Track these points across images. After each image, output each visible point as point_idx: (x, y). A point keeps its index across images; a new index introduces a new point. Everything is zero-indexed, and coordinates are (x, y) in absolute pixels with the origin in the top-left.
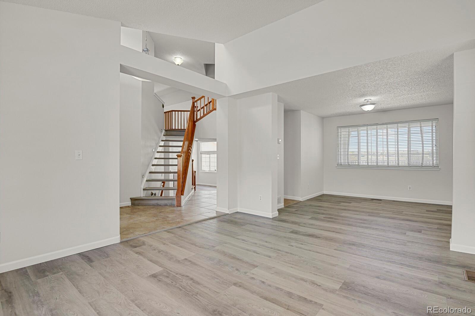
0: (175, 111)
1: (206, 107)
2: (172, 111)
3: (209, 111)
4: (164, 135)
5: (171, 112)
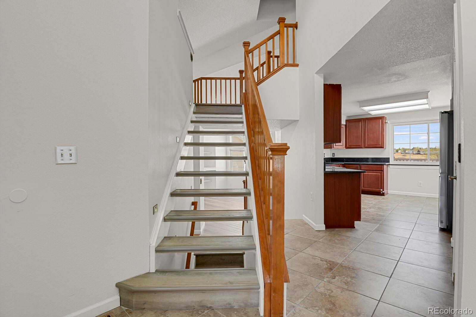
0: (206, 79)
1: (262, 67)
2: (201, 79)
3: (261, 78)
4: (194, 113)
5: (200, 81)
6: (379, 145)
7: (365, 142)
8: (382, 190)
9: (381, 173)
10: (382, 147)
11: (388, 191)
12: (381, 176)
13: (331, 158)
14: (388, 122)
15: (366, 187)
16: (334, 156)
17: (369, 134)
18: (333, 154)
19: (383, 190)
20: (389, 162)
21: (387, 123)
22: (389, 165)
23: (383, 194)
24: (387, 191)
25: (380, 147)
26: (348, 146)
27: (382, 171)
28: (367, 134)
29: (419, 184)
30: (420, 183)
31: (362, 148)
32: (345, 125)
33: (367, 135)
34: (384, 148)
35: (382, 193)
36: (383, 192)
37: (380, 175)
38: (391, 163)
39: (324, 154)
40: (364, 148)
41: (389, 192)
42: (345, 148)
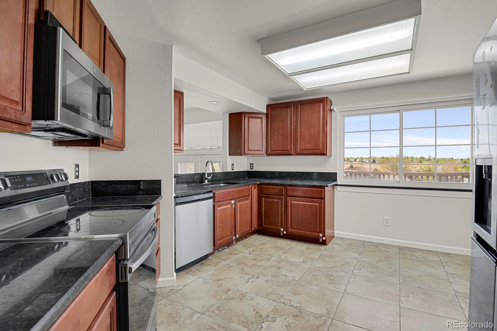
6: (318, 149)
7: (296, 145)
8: (321, 235)
9: (320, 203)
10: (324, 154)
11: (335, 232)
12: (320, 208)
13: (248, 172)
14: (335, 109)
15: (296, 227)
16: (252, 169)
17: (303, 130)
18: (251, 164)
19: (324, 236)
20: (336, 180)
21: (333, 112)
22: (336, 185)
23: (324, 243)
24: (333, 231)
25: (319, 153)
26: (271, 150)
27: (323, 198)
28: (300, 128)
29: (385, 221)
30: (387, 220)
31: (291, 155)
32: (266, 113)
33: (300, 131)
34: (327, 155)
35: (321, 240)
36: (324, 238)
37: (318, 207)
38: (339, 182)
39: (233, 164)
40: (295, 155)
41: (337, 233)
42: (265, 155)
